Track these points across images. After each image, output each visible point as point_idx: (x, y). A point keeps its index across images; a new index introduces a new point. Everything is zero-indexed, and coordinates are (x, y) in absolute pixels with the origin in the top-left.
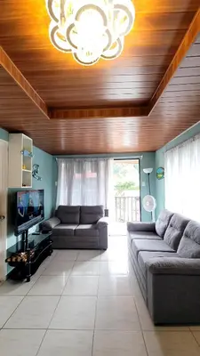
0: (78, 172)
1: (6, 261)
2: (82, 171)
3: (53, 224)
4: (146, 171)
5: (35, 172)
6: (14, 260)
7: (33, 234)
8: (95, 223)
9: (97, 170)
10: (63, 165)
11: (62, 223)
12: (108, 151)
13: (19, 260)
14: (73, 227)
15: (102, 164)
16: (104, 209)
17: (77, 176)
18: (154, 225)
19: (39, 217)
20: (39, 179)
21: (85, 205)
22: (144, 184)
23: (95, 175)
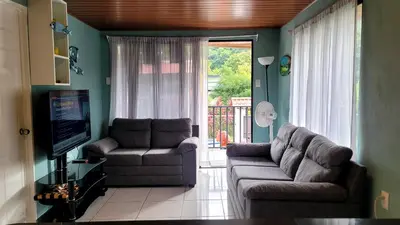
0: (148, 62)
1: (36, 198)
2: (154, 60)
3: (106, 149)
4: (262, 61)
5: (73, 59)
6: (48, 196)
7: (74, 162)
8: (175, 146)
9: (179, 58)
10: (119, 48)
11: (121, 147)
12: (201, 25)
13: (56, 196)
14: (141, 153)
15: (188, 48)
16: (191, 124)
17: (146, 70)
18: (268, 148)
19: (83, 135)
20: (79, 72)
21: (161, 117)
22: (258, 84)
23: (176, 68)
